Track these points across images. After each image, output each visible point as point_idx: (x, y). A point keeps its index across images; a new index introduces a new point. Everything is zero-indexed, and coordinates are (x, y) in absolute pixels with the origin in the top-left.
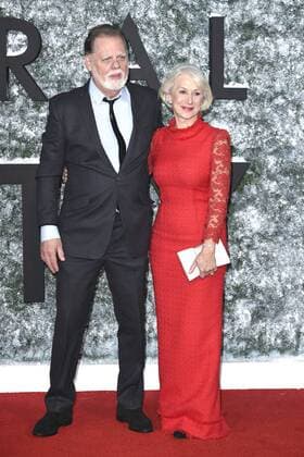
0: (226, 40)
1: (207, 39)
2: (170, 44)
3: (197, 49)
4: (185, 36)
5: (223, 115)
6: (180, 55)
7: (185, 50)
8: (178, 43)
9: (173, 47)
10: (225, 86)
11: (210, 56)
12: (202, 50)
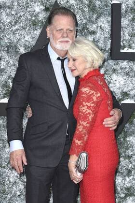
0: (122, 19)
1: (110, 19)
2: (84, 21)
3: (103, 25)
4: (95, 16)
5: (120, 71)
6: (91, 29)
7: (94, 26)
8: (90, 21)
9: (86, 24)
10: (122, 51)
11: (112, 30)
12: (106, 26)
